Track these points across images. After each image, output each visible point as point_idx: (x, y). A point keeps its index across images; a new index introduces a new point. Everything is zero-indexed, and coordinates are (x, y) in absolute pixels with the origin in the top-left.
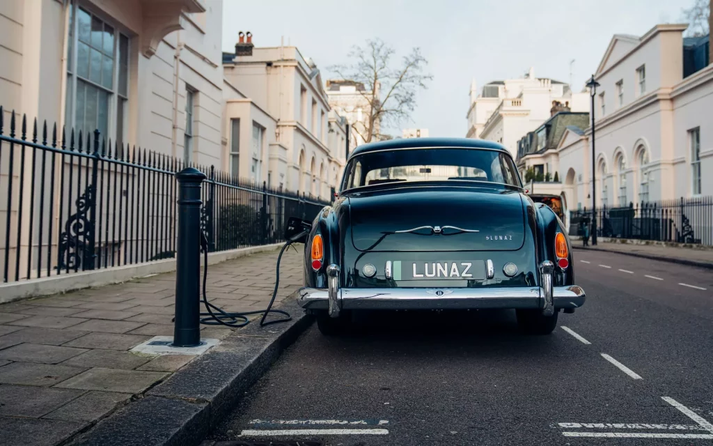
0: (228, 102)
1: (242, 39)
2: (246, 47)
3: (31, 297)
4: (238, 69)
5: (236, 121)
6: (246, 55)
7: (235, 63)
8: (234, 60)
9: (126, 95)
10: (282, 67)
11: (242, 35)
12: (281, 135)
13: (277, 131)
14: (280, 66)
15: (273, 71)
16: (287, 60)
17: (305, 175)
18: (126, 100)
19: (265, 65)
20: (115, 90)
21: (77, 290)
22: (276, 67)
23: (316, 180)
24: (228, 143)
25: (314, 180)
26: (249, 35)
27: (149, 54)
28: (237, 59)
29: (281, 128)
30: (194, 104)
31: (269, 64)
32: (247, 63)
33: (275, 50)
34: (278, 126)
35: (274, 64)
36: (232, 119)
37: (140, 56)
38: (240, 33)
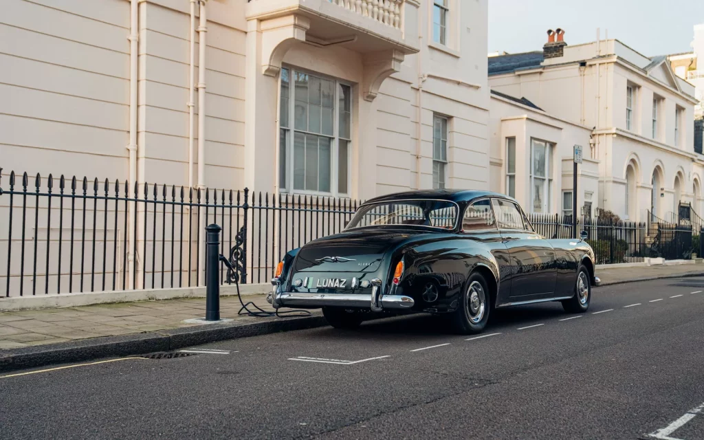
0: (502, 121)
1: (552, 38)
2: (556, 47)
3: (187, 297)
4: (548, 73)
5: (511, 140)
6: (556, 56)
7: (544, 67)
8: (542, 64)
9: (349, 137)
10: (598, 65)
11: (552, 33)
12: (596, 145)
13: (591, 141)
14: (595, 65)
15: (587, 70)
16: (604, 57)
17: (639, 189)
18: (350, 141)
19: (578, 66)
20: (336, 135)
21: (227, 296)
22: (591, 66)
23: (665, 194)
24: (504, 162)
25: (662, 194)
26: (560, 32)
27: (370, 98)
28: (547, 62)
29: (597, 137)
30: (448, 130)
31: (583, 64)
32: (557, 65)
33: (590, 46)
34: (593, 136)
35: (588, 63)
36: (506, 138)
37: (361, 101)
38: (550, 32)
